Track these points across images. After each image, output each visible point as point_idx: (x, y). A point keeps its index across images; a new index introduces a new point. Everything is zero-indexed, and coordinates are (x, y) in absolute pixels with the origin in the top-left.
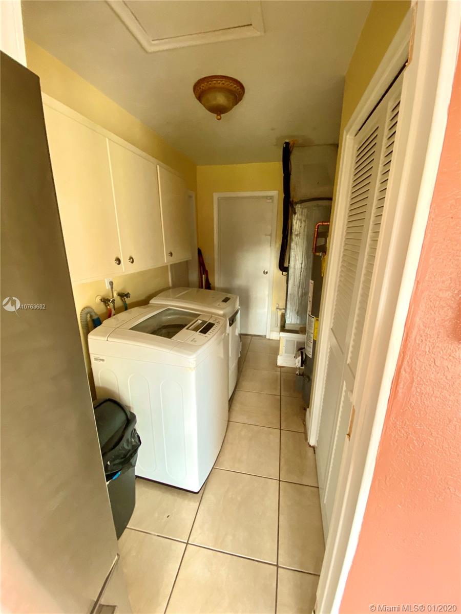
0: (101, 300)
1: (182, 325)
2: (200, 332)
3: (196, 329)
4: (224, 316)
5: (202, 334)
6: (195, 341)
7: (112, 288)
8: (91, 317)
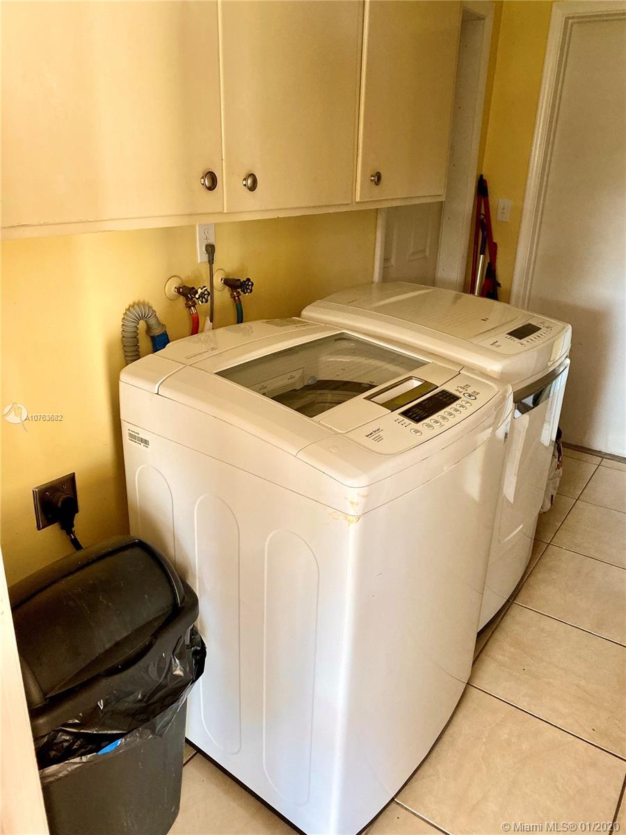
0: (178, 289)
1: (360, 384)
2: (404, 414)
3: (391, 405)
4: (503, 379)
5: (407, 421)
6: (379, 439)
7: (211, 261)
8: (149, 329)
